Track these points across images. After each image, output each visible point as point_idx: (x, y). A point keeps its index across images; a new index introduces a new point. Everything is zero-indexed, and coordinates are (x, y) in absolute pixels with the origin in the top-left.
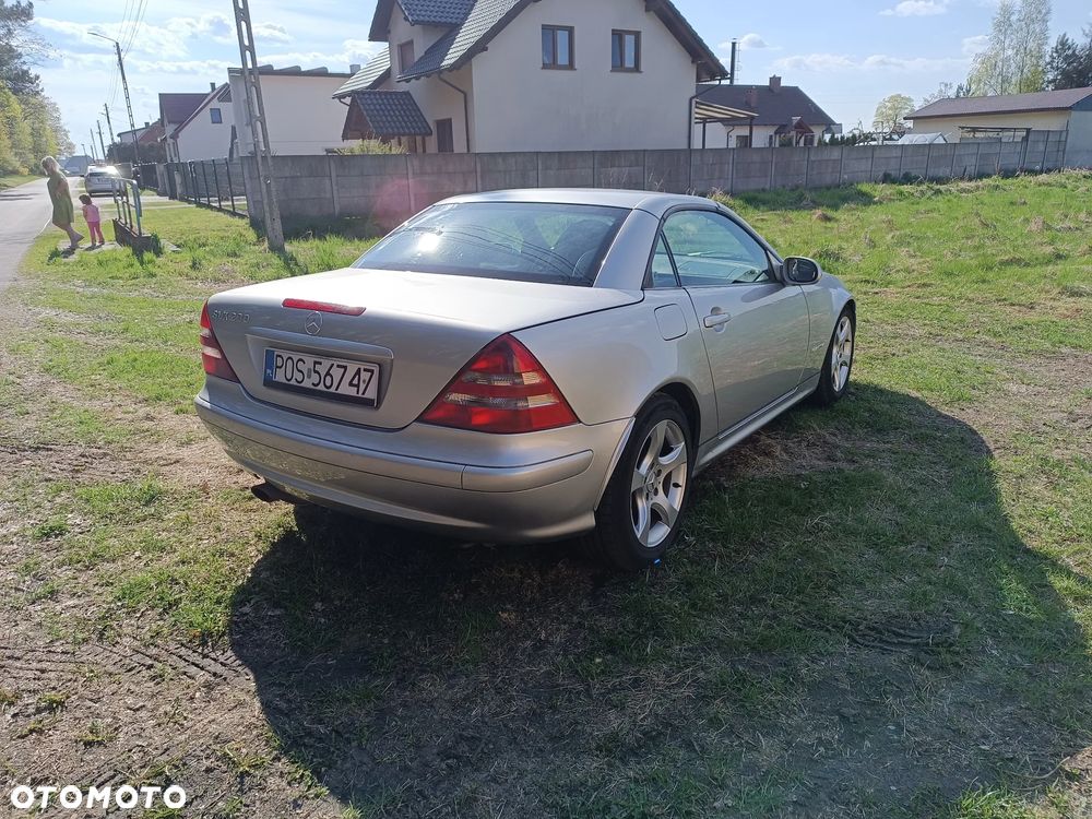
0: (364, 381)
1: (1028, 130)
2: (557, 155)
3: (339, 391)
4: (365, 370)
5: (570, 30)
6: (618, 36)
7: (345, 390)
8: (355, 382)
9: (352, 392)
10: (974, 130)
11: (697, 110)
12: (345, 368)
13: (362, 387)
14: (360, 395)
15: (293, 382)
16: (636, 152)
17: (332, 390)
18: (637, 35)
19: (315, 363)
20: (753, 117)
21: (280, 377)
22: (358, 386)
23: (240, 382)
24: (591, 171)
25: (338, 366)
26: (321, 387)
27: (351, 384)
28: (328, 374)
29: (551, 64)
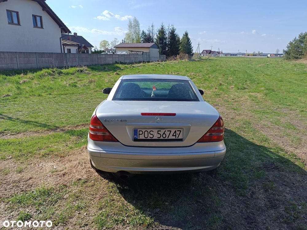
0: (177, 134)
1: (143, 52)
2: (23, 53)
3: (169, 138)
4: (178, 131)
5: (17, 13)
6: (35, 17)
7: (171, 137)
8: (175, 135)
9: (174, 137)
10: (132, 51)
11: (62, 42)
12: (171, 131)
13: (177, 136)
14: (177, 138)
15: (149, 138)
16: (50, 53)
17: (166, 138)
18: (41, 17)
19: (158, 131)
20: (79, 45)
21: (142, 137)
22: (176, 136)
23: (119, 141)
24: (36, 58)
25: (168, 131)
26: (162, 138)
27: (173, 135)
28: (164, 133)
29: (12, 23)
